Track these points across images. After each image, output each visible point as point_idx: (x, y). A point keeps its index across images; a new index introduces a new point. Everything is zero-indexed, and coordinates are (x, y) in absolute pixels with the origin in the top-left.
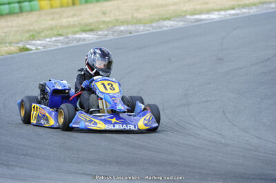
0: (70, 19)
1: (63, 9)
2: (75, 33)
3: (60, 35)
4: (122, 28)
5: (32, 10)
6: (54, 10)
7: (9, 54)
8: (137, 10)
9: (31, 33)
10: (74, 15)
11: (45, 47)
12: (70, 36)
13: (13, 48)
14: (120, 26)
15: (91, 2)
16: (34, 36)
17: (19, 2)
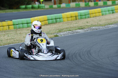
0: (74, 25)
1: (72, 21)
2: (76, 30)
3: (70, 31)
5: (60, 22)
6: (68, 22)
8: (100, 21)
9: (59, 30)
10: (76, 23)
11: (64, 35)
12: (74, 31)
13: (52, 36)
14: (93, 27)
15: (83, 19)
16: (60, 31)
17: (56, 19)
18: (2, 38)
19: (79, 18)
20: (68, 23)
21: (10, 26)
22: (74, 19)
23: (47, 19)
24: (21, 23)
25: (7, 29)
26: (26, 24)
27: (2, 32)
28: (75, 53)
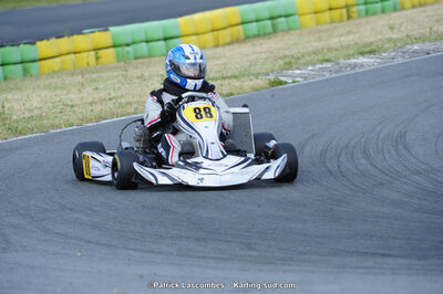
0: (342, 38)
1: (334, 25)
2: (349, 57)
3: (327, 61)
4: (416, 47)
5: (290, 29)
6: (320, 28)
7: (255, 90)
8: (438, 21)
9: (287, 60)
10: (349, 32)
11: (305, 78)
12: (342, 61)
13: (261, 82)
14: (412, 44)
15: (375, 14)
16: (290, 63)
17: (272, 18)
18: (72, 96)
19: (359, 12)
20: (320, 31)
21: (102, 53)
22: (341, 16)
23: (239, 20)
24: (143, 38)
25: (93, 61)
26: (162, 43)
27: (73, 74)
28: (347, 146)
